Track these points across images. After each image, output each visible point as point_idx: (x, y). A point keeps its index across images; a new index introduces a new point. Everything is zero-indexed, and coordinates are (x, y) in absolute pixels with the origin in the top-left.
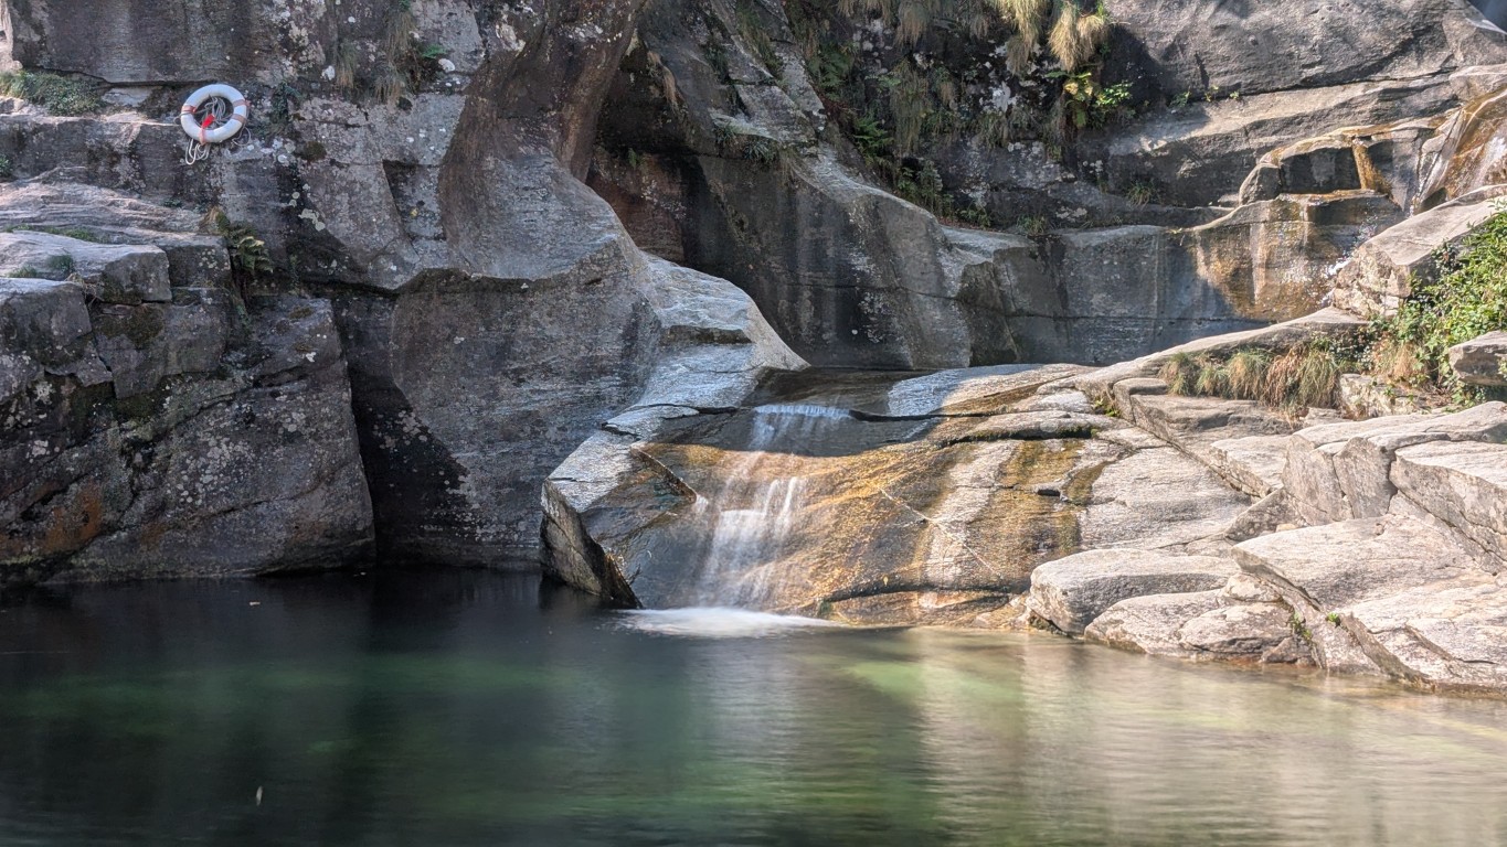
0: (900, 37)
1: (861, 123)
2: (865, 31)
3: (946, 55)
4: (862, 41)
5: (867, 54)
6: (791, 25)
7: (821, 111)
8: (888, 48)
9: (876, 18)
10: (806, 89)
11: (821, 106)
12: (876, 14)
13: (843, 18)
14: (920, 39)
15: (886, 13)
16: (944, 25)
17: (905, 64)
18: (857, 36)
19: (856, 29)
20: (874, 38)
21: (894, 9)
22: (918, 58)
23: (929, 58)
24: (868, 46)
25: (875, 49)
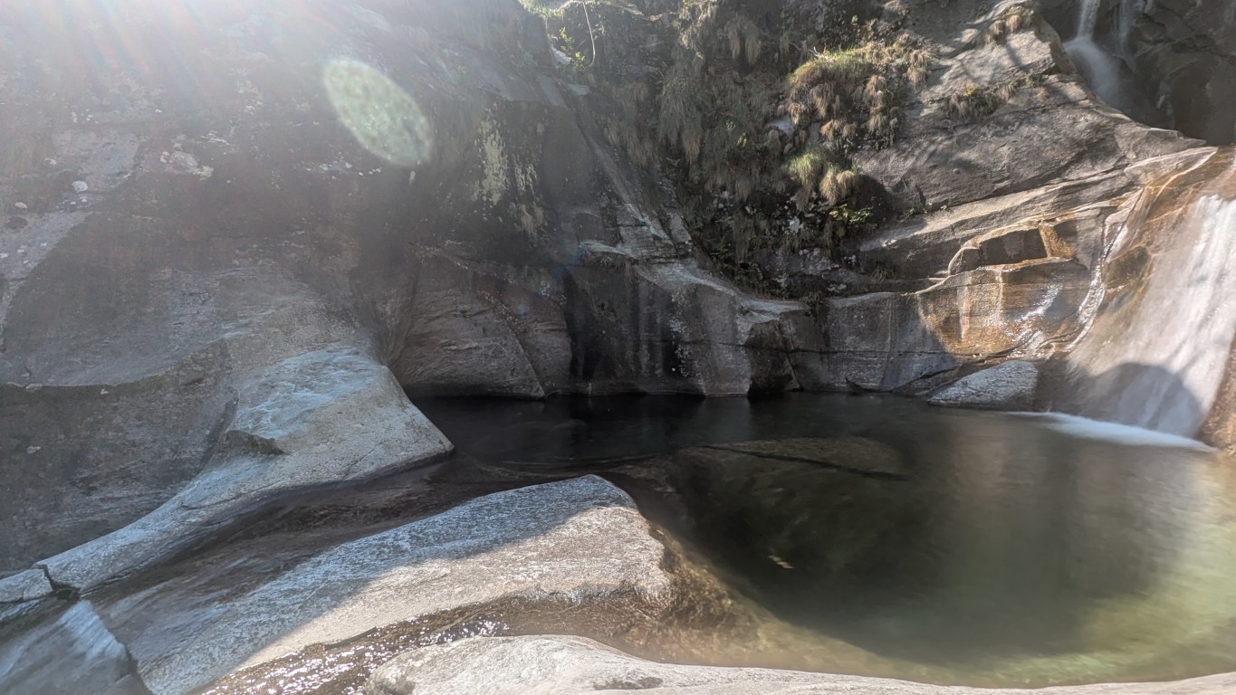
0: (737, 199)
1: (715, 246)
2: (719, 198)
3: (763, 205)
4: (718, 204)
5: (721, 209)
6: (677, 199)
7: (690, 241)
8: (732, 205)
9: (725, 190)
10: (682, 230)
11: (690, 238)
12: (724, 188)
13: (709, 193)
14: (748, 199)
15: (729, 187)
16: (762, 189)
17: (740, 214)
18: (715, 202)
19: (715, 198)
20: (724, 201)
21: (733, 183)
22: (748, 209)
23: (753, 208)
24: (721, 206)
25: (725, 207)
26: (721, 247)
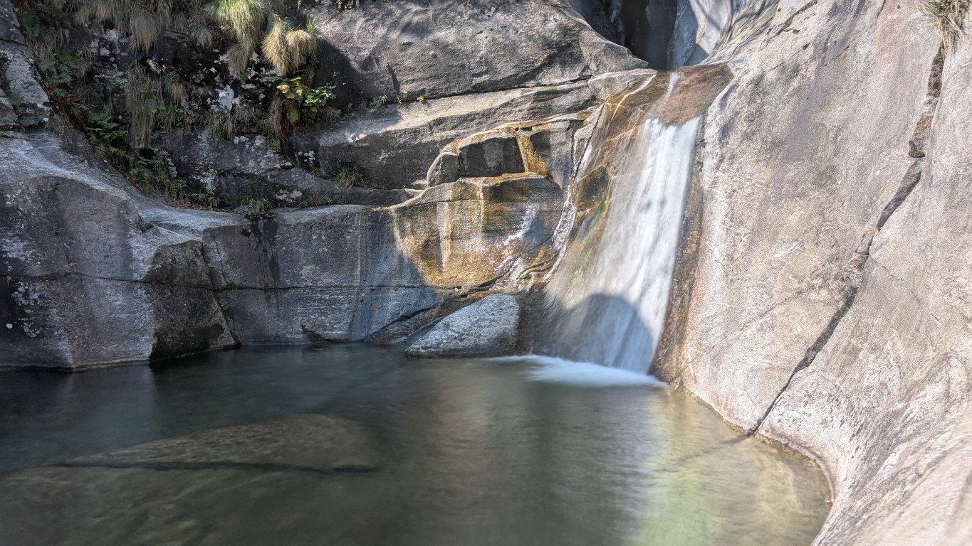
0: (133, 45)
1: (94, 117)
2: (102, 39)
3: (176, 62)
4: (99, 48)
5: (105, 59)
6: (22, 29)
7: (45, 104)
8: (123, 54)
9: (111, 28)
10: (31, 84)
11: (46, 98)
12: (109, 25)
13: (82, 28)
14: (152, 47)
15: (119, 24)
16: (174, 36)
17: (139, 69)
18: (95, 44)
19: (94, 37)
20: (111, 46)
21: (126, 21)
22: (150, 63)
23: (160, 63)
24: (105, 52)
25: (112, 55)
26: (104, 118)
